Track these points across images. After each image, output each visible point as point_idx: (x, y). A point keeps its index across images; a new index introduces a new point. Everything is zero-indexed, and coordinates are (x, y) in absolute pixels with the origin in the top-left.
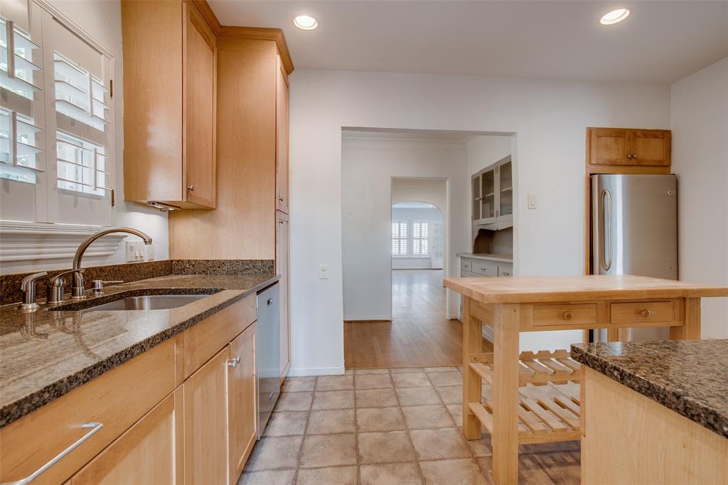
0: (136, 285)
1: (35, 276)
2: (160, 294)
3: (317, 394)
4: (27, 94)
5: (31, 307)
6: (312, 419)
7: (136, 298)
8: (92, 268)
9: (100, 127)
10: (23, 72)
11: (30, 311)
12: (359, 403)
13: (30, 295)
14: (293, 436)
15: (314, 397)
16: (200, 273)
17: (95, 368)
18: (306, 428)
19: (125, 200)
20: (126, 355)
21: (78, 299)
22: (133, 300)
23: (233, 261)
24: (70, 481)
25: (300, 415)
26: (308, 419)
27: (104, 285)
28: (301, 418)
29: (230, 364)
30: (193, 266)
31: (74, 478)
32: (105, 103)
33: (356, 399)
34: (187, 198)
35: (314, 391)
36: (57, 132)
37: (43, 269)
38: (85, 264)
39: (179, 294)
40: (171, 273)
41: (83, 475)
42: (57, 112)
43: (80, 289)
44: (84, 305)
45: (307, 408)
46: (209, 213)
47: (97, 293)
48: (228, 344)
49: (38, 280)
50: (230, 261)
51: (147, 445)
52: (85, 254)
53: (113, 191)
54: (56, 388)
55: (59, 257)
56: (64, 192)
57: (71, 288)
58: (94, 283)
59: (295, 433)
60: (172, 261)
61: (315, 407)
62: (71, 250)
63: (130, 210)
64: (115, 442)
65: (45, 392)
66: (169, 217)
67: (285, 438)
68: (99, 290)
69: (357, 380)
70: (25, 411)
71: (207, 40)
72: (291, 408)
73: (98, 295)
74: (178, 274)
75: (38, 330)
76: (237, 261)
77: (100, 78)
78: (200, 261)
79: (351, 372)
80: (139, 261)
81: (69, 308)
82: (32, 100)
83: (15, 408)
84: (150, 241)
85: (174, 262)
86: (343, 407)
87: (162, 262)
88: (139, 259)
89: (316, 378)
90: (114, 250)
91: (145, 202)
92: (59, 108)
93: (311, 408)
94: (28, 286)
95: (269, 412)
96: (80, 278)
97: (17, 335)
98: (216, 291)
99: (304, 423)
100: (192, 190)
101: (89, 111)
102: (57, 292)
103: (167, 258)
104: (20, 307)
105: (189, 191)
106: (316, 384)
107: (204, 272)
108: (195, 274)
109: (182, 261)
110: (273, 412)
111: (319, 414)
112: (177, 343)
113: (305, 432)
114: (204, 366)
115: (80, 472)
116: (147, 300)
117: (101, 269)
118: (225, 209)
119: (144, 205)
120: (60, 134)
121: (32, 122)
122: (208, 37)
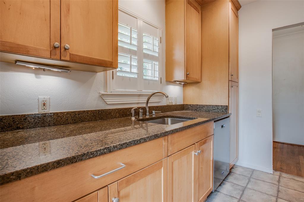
0: (168, 113)
1: (134, 108)
2: (174, 118)
3: (251, 179)
4: (135, 49)
5: (133, 118)
6: (245, 192)
7: (166, 118)
8: (154, 106)
9: (157, 55)
10: (135, 42)
11: (133, 120)
12: (280, 195)
13: (133, 114)
14: (233, 197)
15: (249, 181)
16: (194, 110)
17: (124, 144)
18: (241, 196)
19: (166, 81)
20: (137, 141)
21: (147, 117)
22: (165, 120)
23: (208, 105)
24: (117, 182)
25: (239, 187)
26: (243, 191)
27: (156, 113)
28: (239, 189)
29: (195, 153)
30: (192, 107)
31: (118, 181)
32: (159, 46)
33: (278, 191)
34: (186, 78)
35: (250, 177)
36: (144, 59)
37: (135, 106)
38: (149, 105)
39: (181, 118)
40: (184, 109)
41: (122, 181)
42: (144, 53)
43: (148, 113)
44: (148, 119)
45: (244, 185)
46: (198, 84)
47: (153, 115)
48: (195, 144)
49: (135, 110)
50: (207, 105)
51: (149, 178)
52: (149, 101)
53: (161, 78)
54: (109, 149)
55: (141, 102)
56: (146, 80)
57: (145, 113)
58: (152, 112)
59: (234, 196)
60: (184, 105)
61: (249, 186)
62: (144, 100)
63: (168, 85)
64: (134, 173)
65: (105, 149)
66: (183, 87)
67: (228, 196)
68: (154, 115)
69: (281, 180)
70: (99, 154)
71: (196, 9)
72: (235, 182)
73: (154, 116)
74: (186, 110)
75: (135, 126)
76: (210, 105)
77: (157, 37)
78: (194, 105)
79: (278, 173)
80: (171, 104)
81: (143, 120)
82: (137, 50)
83: (95, 152)
84: (168, 97)
85: (185, 105)
86: (268, 193)
87: (180, 105)
88: (171, 103)
89: (253, 171)
90: (162, 100)
91: (173, 81)
92: (145, 51)
93: (247, 186)
94: (133, 111)
95: (222, 179)
96: (148, 109)
97: (130, 127)
98: (195, 119)
99: (241, 193)
100: (188, 74)
101: (153, 50)
102: (141, 114)
103: (182, 103)
104: (131, 118)
105: (187, 75)
106: (253, 173)
107: (196, 109)
108: (192, 110)
109: (188, 105)
110: (224, 180)
111: (251, 191)
112: (164, 140)
113: (240, 198)
114: (179, 152)
115: (121, 180)
116: (169, 120)
117: (157, 107)
118: (205, 82)
119: (172, 82)
120: (144, 60)
121: (136, 58)
122: (196, 7)
